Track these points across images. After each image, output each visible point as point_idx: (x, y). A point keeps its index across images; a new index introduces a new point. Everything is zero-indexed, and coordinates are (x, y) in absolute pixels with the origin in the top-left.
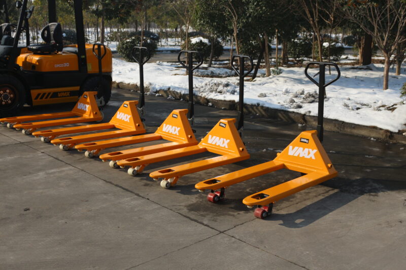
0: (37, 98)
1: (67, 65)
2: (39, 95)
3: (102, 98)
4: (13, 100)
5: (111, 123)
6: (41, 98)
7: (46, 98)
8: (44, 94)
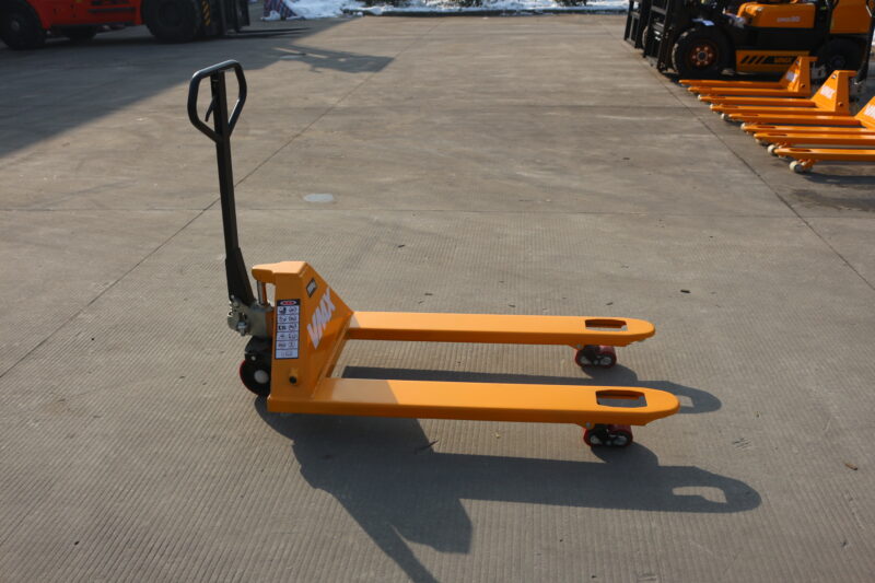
0: (743, 61)
1: (795, 19)
2: (747, 57)
3: (823, 67)
4: (712, 61)
5: (813, 100)
6: (751, 62)
7: (757, 62)
8: (754, 58)
